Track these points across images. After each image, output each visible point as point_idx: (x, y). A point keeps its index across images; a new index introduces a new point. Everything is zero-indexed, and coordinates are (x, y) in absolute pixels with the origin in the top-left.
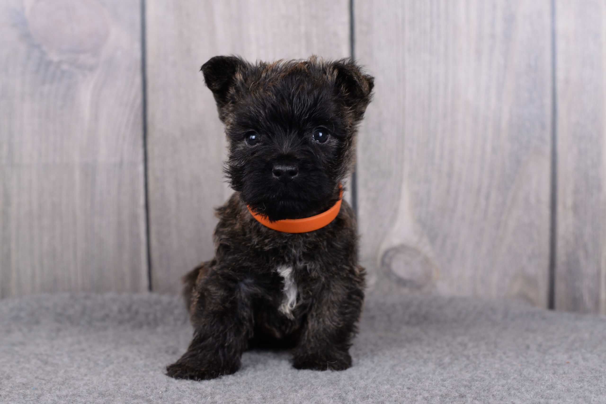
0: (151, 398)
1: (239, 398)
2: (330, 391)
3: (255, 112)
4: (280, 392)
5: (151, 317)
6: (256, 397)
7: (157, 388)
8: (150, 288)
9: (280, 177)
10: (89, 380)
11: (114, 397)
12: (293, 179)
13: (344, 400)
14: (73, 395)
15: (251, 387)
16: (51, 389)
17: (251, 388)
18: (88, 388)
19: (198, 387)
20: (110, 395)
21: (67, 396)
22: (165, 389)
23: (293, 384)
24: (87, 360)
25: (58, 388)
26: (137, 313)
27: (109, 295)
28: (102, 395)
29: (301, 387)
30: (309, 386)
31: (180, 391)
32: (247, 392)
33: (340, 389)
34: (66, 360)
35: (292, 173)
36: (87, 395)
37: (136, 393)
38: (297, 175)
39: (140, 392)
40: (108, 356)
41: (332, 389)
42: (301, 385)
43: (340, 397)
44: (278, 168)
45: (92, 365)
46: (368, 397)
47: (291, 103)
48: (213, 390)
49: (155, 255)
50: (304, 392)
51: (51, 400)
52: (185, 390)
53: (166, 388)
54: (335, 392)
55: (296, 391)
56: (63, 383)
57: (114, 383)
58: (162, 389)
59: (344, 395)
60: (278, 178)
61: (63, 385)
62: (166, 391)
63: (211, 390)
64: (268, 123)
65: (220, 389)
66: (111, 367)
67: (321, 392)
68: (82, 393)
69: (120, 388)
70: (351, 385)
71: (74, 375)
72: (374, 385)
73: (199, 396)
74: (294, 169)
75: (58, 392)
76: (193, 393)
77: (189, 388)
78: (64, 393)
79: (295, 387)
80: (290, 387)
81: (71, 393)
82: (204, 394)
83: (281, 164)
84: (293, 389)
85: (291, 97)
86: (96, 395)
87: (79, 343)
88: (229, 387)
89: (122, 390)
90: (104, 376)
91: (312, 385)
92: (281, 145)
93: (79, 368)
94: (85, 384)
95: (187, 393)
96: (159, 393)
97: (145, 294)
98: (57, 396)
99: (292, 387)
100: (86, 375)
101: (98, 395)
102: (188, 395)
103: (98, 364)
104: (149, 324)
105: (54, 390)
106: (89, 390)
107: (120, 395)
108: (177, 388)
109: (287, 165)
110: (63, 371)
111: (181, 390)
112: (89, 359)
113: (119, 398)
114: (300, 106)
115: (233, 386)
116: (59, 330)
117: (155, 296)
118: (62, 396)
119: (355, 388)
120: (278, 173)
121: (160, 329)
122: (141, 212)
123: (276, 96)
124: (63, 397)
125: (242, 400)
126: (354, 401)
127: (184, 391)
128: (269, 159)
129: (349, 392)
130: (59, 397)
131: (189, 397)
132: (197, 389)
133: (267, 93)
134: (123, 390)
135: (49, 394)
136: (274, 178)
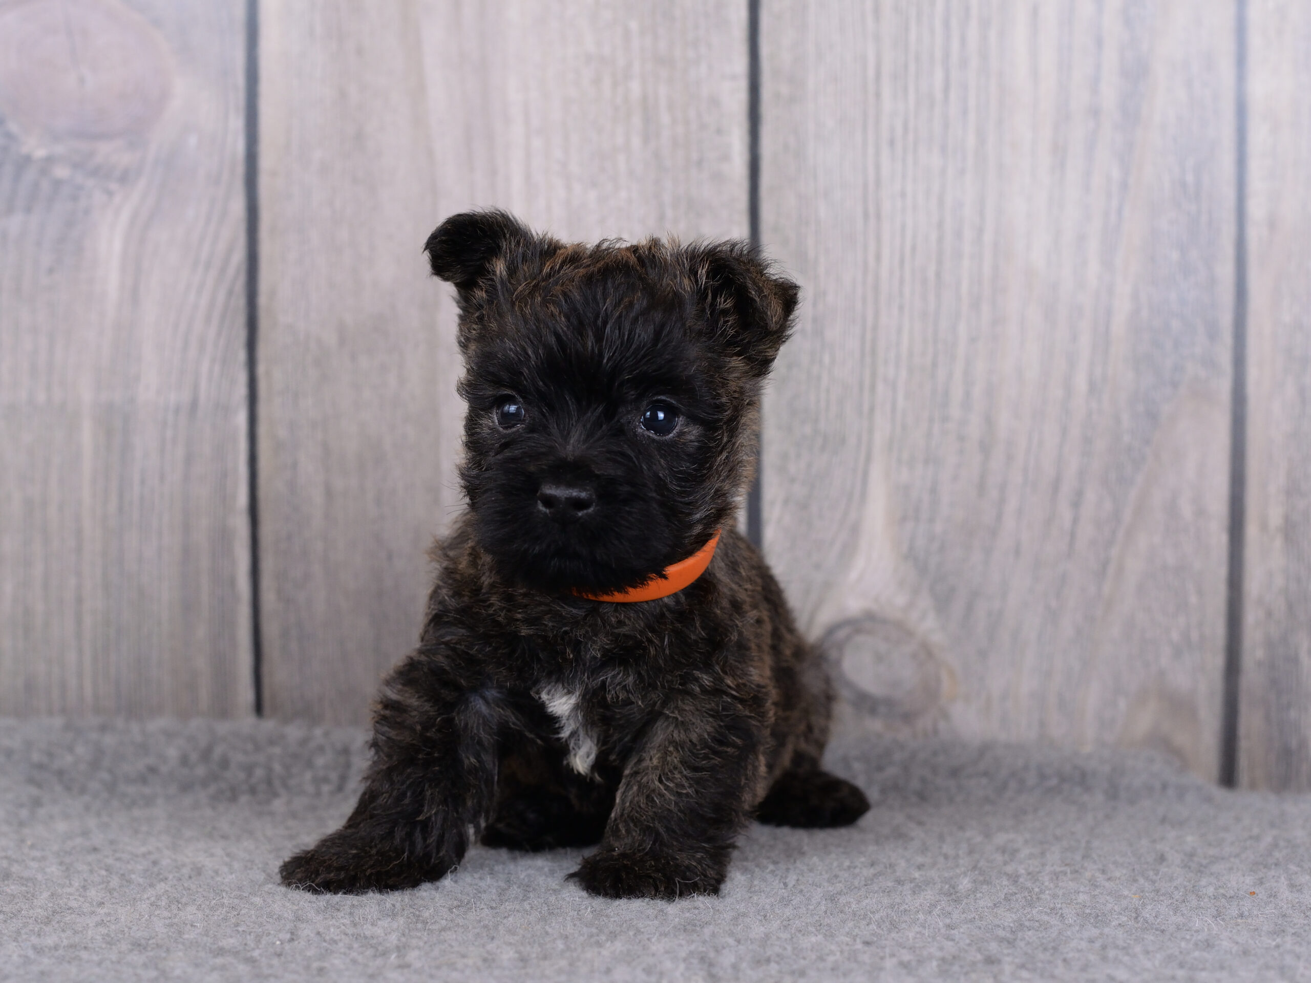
0: (256, 954)
1: (464, 956)
2: (681, 945)
3: (516, 353)
4: (560, 945)
5: (259, 773)
6: (505, 957)
7: (269, 934)
8: (259, 708)
9: (552, 510)
10: (109, 914)
11: (168, 950)
12: (581, 518)
13: (711, 965)
14: (72, 946)
15: (495, 935)
16: (18, 933)
17: (493, 938)
18: (106, 932)
19: (368, 933)
20: (158, 946)
21: (56, 948)
22: (288, 936)
23: (594, 930)
24: (104, 873)
25: (36, 929)
26: (225, 763)
27: (156, 724)
28: (138, 945)
29: (613, 936)
30: (631, 933)
31: (325, 941)
32: (484, 946)
33: (704, 942)
34: (54, 870)
35: (579, 504)
36: (104, 946)
37: (220, 944)
38: (591, 510)
39: (229, 942)
40: (155, 863)
41: (683, 942)
42: (611, 933)
43: (703, 959)
44: (550, 490)
45: (115, 882)
46: (768, 961)
47: (599, 338)
48: (403, 939)
49: (270, 630)
50: (619, 946)
51: (20, 956)
52: (336, 938)
53: (292, 933)
54: (693, 947)
55: (599, 944)
56: (48, 921)
57: (167, 922)
58: (281, 936)
59: (712, 954)
60: (548, 511)
61: (46, 924)
62: (292, 940)
63: (399, 940)
64: (541, 383)
65: (420, 938)
66: (161, 887)
67: (657, 947)
68: (92, 943)
69: (180, 933)
70: (731, 934)
71: (74, 904)
72: (785, 935)
73: (369, 952)
74: (583, 495)
75: (35, 940)
76: (356, 945)
77: (346, 934)
78: (50, 941)
79: (598, 935)
80: (586, 936)
81: (65, 942)
82: (380, 948)
83: (558, 482)
84: (593, 940)
85: (600, 322)
86: (124, 946)
87: (85, 833)
88: (443, 933)
89: (186, 936)
90: (143, 907)
91: (638, 932)
92: (566, 437)
93: (85, 888)
94: (101, 923)
95: (341, 945)
96: (274, 943)
97: (247, 721)
98: (34, 948)
99: (591, 936)
100: (101, 904)
101: (130, 947)
102: (342, 950)
103: (129, 881)
104: (253, 791)
105: (26, 934)
106: (108, 935)
107: (180, 946)
108: (318, 933)
109: (570, 485)
110: (46, 894)
111: (327, 938)
112: (108, 869)
113: (181, 954)
114: (617, 347)
115: (448, 933)
116: (37, 803)
117: (269, 725)
118: (46, 947)
119: (739, 941)
120: (549, 501)
121: (278, 805)
122: (240, 524)
123: (568, 318)
124: (47, 950)
125: (470, 962)
126: (735, 967)
127: (335, 942)
128: (532, 468)
129: (724, 948)
130: (39, 950)
131: (345, 954)
132: (366, 937)
133: (548, 309)
134: (190, 935)
135: (15, 944)
136: (539, 511)
